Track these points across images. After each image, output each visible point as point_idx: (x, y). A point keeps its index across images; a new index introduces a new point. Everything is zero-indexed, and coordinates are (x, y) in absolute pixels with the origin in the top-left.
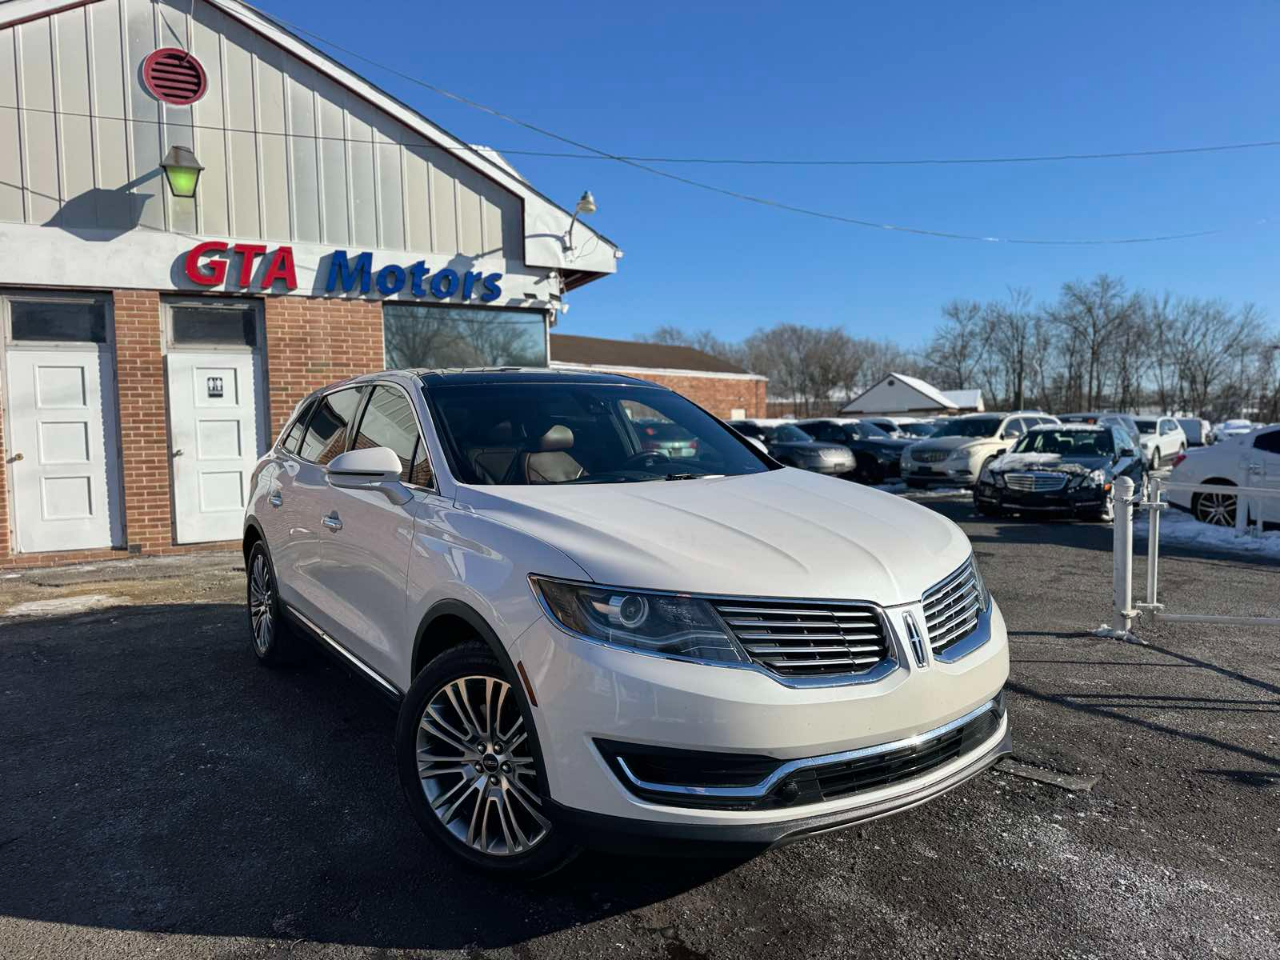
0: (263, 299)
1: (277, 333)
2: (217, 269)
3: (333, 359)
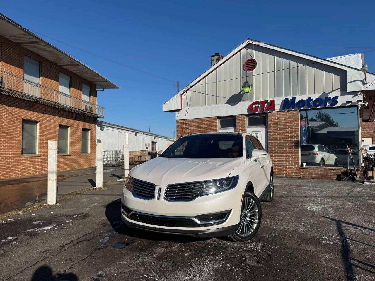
1: (270, 122)
2: (257, 108)
3: (285, 127)
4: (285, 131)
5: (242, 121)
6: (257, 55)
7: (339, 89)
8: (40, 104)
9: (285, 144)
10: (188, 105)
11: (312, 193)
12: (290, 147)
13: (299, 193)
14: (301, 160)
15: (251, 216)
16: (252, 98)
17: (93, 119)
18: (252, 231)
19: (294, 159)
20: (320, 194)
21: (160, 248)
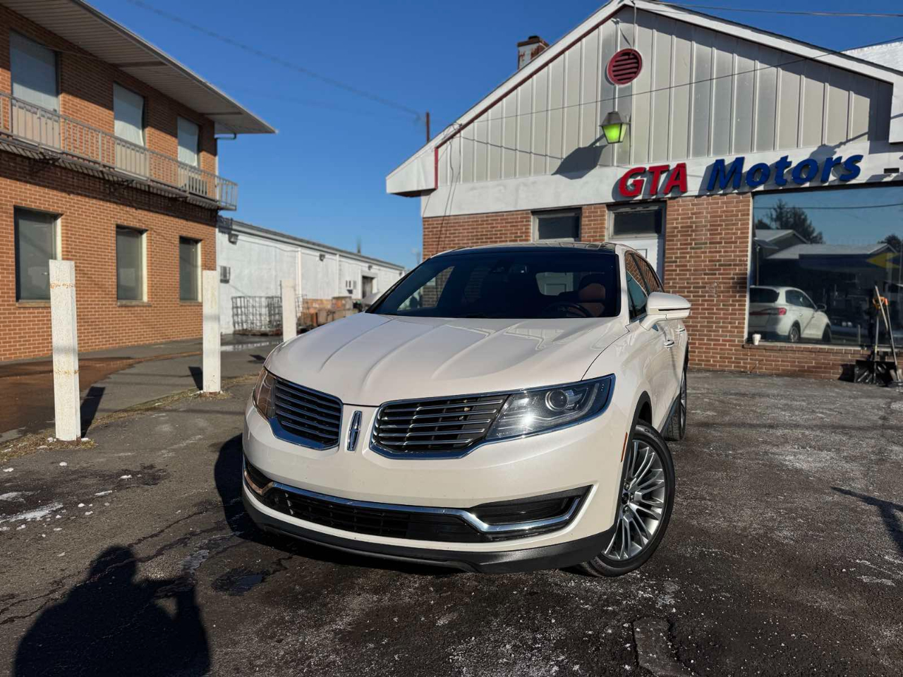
0: (665, 201)
1: (673, 223)
2: (638, 185)
3: (710, 239)
4: (710, 248)
5: (597, 220)
6: (644, 40)
7: (866, 136)
8: (60, 167)
9: (710, 283)
10: (455, 178)
11: (786, 416)
12: (722, 292)
13: (751, 415)
14: (750, 326)
15: (644, 497)
16: (625, 157)
17: (209, 214)
18: (646, 541)
19: (730, 323)
20: (808, 419)
21: (359, 595)
